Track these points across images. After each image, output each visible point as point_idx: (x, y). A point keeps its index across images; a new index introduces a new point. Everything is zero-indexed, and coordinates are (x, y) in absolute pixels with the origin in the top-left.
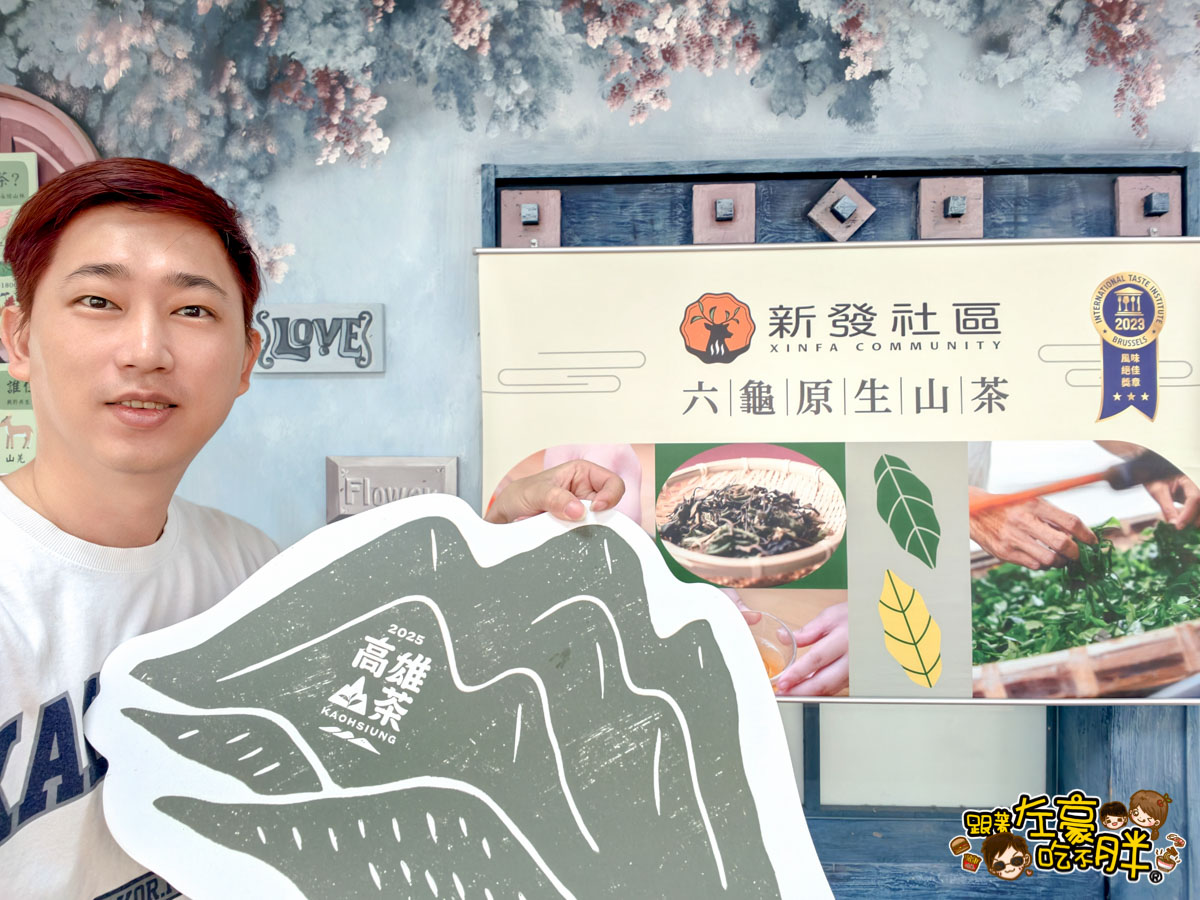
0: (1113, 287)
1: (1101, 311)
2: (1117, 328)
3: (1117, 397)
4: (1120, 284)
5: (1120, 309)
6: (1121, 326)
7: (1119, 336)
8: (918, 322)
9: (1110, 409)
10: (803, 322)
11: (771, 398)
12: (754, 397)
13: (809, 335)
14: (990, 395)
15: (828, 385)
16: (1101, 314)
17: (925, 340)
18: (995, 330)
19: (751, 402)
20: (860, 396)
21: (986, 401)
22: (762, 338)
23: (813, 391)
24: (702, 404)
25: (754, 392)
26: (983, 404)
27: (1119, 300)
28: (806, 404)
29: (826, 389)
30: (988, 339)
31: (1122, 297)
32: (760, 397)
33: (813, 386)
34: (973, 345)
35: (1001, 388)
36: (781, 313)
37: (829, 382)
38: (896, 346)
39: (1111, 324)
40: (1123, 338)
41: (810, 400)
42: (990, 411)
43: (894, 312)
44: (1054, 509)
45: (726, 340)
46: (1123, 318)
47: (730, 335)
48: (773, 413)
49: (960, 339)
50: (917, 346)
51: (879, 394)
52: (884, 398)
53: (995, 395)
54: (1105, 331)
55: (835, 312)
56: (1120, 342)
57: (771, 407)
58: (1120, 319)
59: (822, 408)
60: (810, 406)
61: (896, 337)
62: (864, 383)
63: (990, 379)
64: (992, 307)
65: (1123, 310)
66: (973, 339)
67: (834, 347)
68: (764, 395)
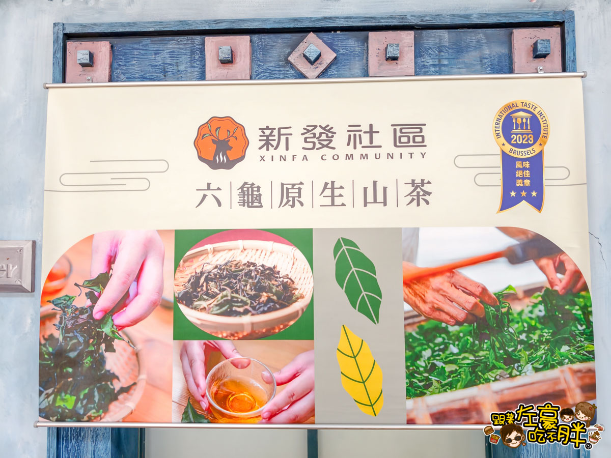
0: (509, 111)
1: (500, 129)
2: (513, 142)
3: (513, 194)
4: (515, 109)
5: (514, 128)
6: (516, 140)
7: (514, 148)
8: (366, 139)
9: (507, 203)
10: (283, 138)
11: (260, 195)
12: (248, 195)
13: (287, 149)
14: (418, 193)
15: (301, 186)
16: (501, 132)
17: (371, 152)
18: (422, 144)
19: (246, 198)
20: (323, 194)
21: (415, 198)
22: (253, 150)
23: (290, 191)
24: (210, 200)
25: (248, 191)
26: (413, 200)
27: (514, 121)
28: (285, 200)
29: (300, 189)
30: (417, 151)
31: (516, 119)
32: (252, 195)
33: (290, 186)
34: (406, 156)
35: (426, 188)
36: (267, 132)
37: (301, 183)
38: (350, 157)
39: (508, 139)
40: (517, 149)
41: (288, 197)
42: (418, 205)
43: (348, 131)
44: (466, 279)
45: (228, 152)
46: (517, 134)
47: (231, 148)
48: (261, 206)
49: (397, 151)
50: (364, 157)
51: (337, 192)
52: (341, 195)
53: (421, 193)
54: (503, 145)
55: (306, 131)
56: (514, 153)
57: (260, 202)
58: (515, 136)
59: (297, 203)
60: (288, 201)
61: (350, 150)
62: (326, 184)
63: (418, 181)
64: (420, 127)
65: (516, 129)
66: (406, 151)
67: (305, 158)
68: (255, 193)
